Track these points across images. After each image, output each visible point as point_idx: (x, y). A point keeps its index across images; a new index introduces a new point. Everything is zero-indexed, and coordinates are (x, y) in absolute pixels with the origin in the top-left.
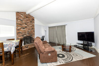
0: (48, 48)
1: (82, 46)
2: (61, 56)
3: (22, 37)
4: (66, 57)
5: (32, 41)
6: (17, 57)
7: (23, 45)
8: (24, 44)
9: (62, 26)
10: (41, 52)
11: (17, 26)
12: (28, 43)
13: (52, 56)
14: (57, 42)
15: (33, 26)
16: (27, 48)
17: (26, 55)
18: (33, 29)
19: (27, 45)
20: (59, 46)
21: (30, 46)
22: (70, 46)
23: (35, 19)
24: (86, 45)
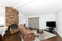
0: (29, 32)
1: (49, 30)
3: (10, 25)
4: (40, 37)
5: (17, 27)
6: (7, 39)
7: (11, 30)
9: (37, 18)
10: (24, 35)
11: (6, 17)
12: (14, 29)
13: (31, 37)
14: (34, 28)
15: (18, 17)
16: (13, 32)
17: (13, 37)
18: (18, 19)
20: (35, 30)
21: (16, 31)
22: (42, 30)
23: (19, 13)
24: (51, 29)
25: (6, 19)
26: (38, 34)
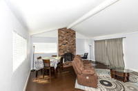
3: (63, 54)
4: (114, 87)
5: (73, 58)
7: (63, 62)
8: (65, 61)
11: (59, 43)
12: (69, 60)
13: (90, 79)
15: (74, 41)
18: (74, 44)
19: (68, 62)
21: (70, 64)
23: (76, 33)
25: (59, 46)
26: (113, 81)
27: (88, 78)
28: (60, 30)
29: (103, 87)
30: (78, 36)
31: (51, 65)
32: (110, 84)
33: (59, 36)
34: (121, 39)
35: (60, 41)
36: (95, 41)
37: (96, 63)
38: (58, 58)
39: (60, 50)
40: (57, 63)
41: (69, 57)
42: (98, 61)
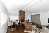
2: (35, 30)
8: (21, 22)
10: (26, 26)
15: (24, 15)
18: (24, 16)
19: (22, 23)
25: (19, 17)
26: (37, 29)
27: (29, 28)
28: (19, 11)
29: (34, 31)
30: (26, 13)
31: (16, 24)
32: (36, 30)
33: (19, 13)
34: (40, 15)
35: (19, 15)
36: (32, 15)
37: (32, 23)
38: (19, 21)
39: (19, 18)
40: (18, 23)
41: (23, 21)
42: (33, 22)
